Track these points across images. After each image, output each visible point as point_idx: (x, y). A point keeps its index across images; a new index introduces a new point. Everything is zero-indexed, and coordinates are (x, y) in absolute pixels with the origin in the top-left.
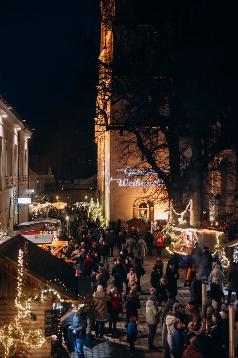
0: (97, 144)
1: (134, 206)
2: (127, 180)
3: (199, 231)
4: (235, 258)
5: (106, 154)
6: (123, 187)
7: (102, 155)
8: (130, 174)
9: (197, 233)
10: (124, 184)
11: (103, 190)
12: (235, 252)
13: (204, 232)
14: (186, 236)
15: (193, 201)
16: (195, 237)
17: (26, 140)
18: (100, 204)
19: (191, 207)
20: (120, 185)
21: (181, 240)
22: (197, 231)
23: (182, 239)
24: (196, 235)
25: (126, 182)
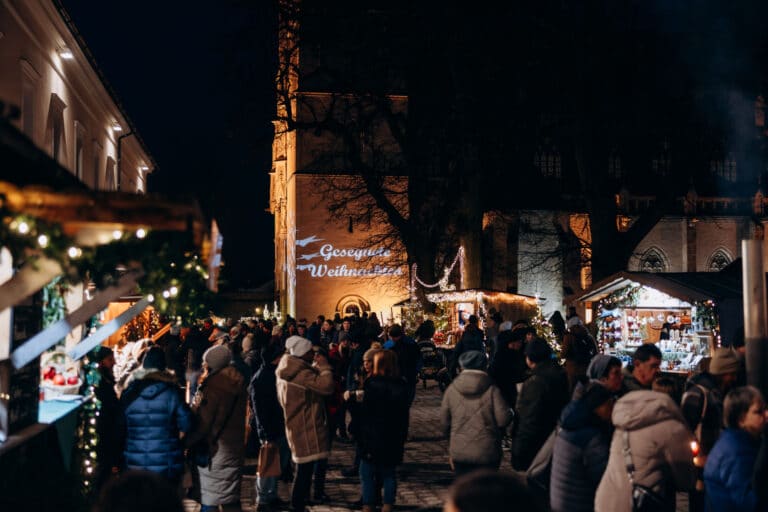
0: (273, 216)
1: (337, 310)
2: (326, 267)
3: (489, 297)
4: (601, 328)
5: (289, 227)
6: (317, 279)
7: (282, 230)
8: (329, 255)
9: (485, 301)
10: (319, 274)
11: (284, 288)
12: (601, 312)
13: (499, 300)
14: (457, 315)
15: (466, 248)
16: (481, 309)
17: (140, 172)
18: (279, 310)
19: (462, 259)
20: (313, 275)
21: (445, 324)
22: (485, 296)
23: (449, 320)
24: (483, 306)
25: (323, 269)
